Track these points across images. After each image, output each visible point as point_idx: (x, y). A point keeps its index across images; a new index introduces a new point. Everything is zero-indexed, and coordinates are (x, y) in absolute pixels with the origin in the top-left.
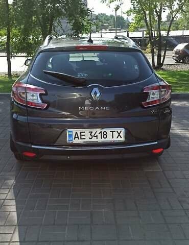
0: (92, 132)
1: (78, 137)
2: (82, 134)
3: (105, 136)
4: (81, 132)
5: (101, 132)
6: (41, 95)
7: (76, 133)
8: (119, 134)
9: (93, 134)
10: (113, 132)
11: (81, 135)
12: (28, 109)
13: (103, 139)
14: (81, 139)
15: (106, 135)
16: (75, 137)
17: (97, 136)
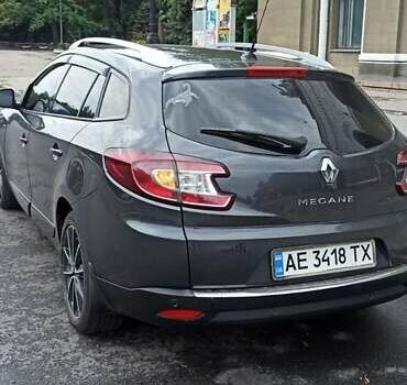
0: (318, 252)
1: (293, 266)
2: (301, 257)
3: (342, 259)
4: (299, 254)
5: (335, 251)
6: (214, 177)
7: (290, 257)
8: (366, 251)
9: (320, 256)
10: (355, 248)
11: (299, 261)
12: (184, 209)
13: (340, 265)
14: (300, 268)
15: (343, 255)
16: (288, 266)
17: (328, 260)
